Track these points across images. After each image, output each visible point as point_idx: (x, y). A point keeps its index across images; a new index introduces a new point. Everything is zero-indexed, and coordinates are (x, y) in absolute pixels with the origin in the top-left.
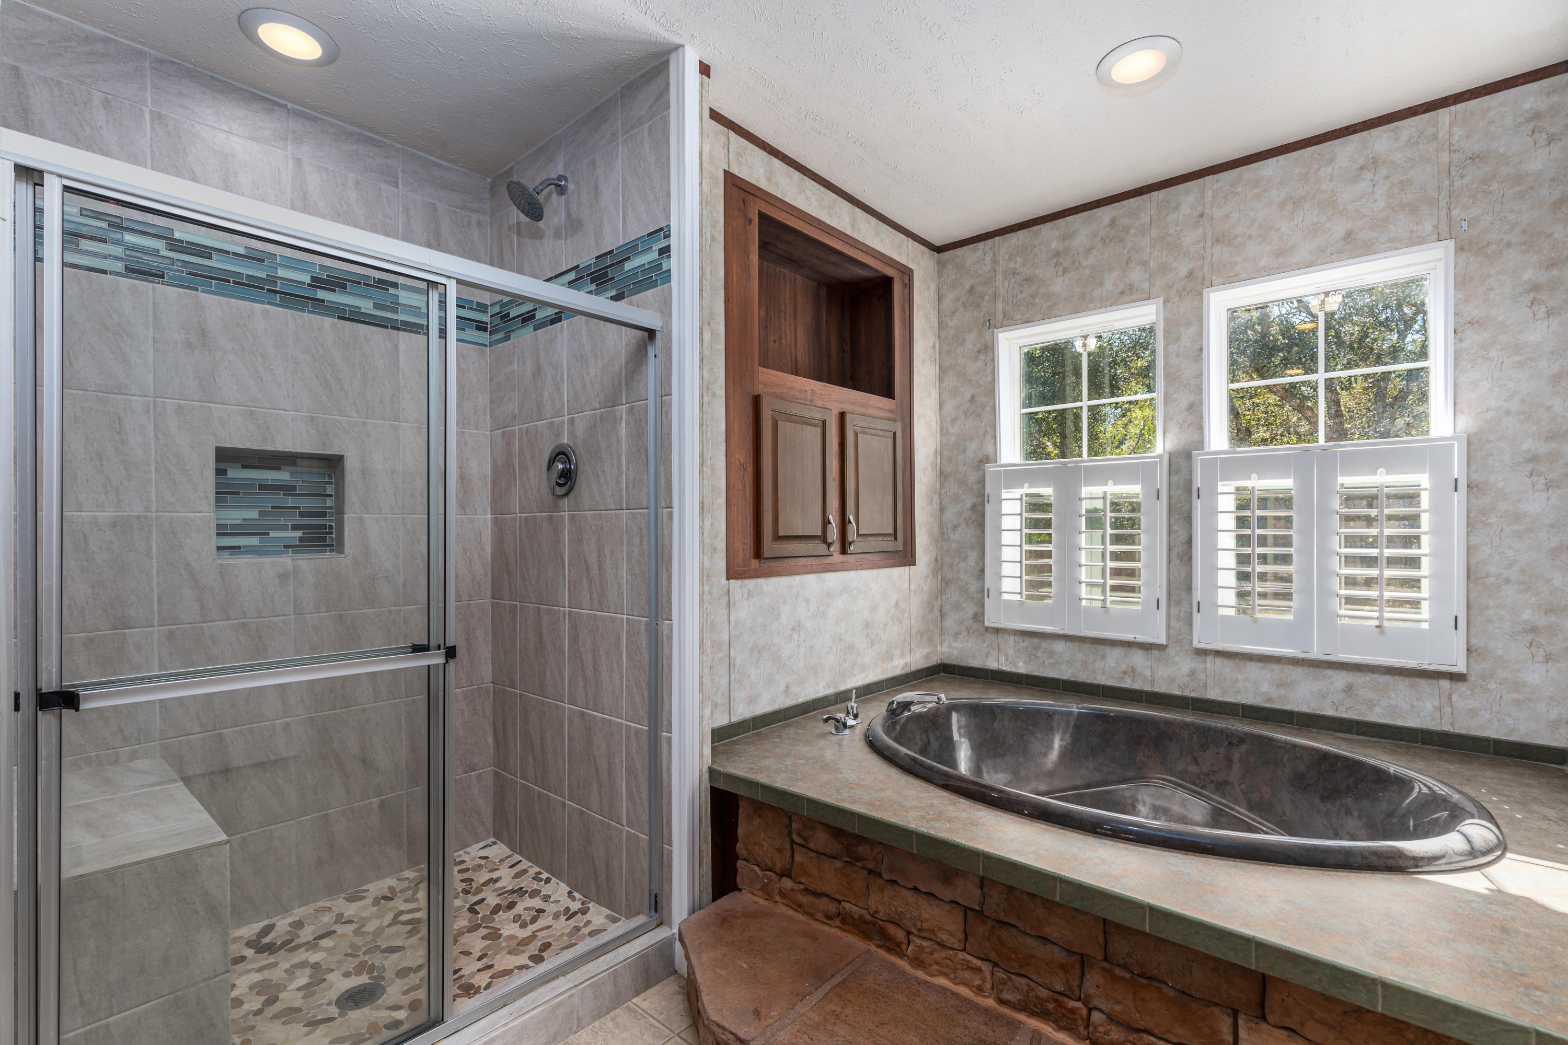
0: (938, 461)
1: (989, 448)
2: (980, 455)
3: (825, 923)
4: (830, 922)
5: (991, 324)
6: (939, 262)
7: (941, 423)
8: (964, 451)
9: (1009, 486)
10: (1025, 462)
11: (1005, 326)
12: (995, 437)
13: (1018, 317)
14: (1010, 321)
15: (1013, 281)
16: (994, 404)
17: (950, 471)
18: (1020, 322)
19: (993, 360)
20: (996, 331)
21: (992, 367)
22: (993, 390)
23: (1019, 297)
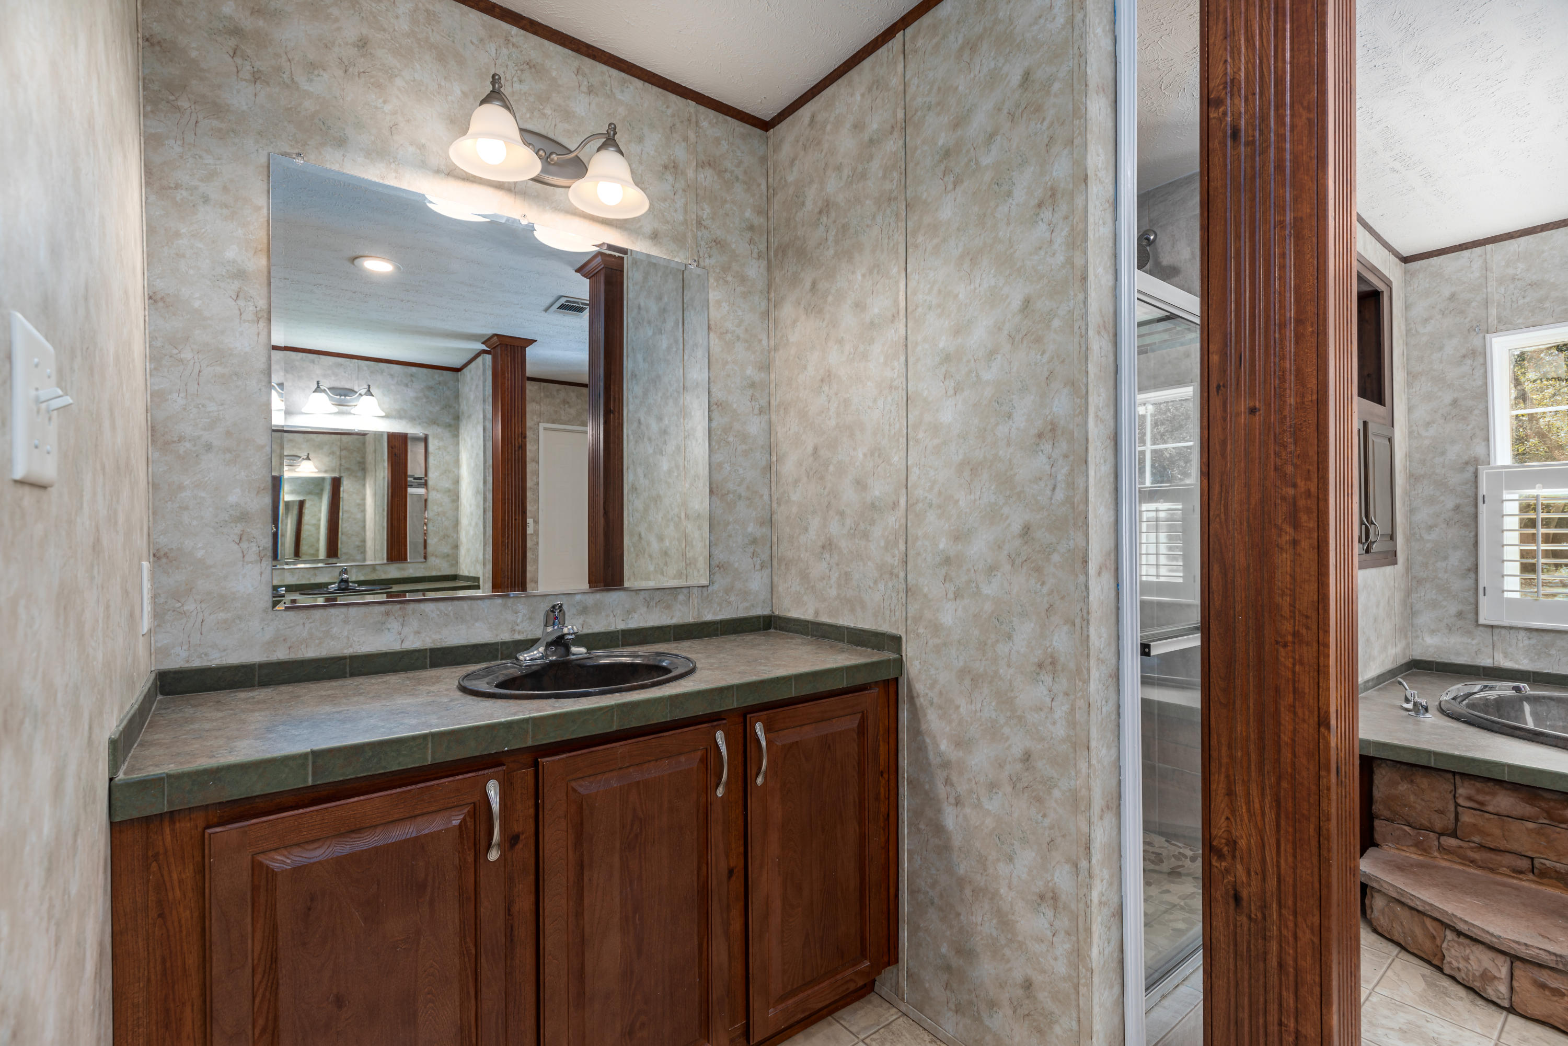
0: (1408, 463)
1: (1479, 450)
2: (1466, 458)
3: (1513, 877)
4: (1521, 876)
5: (1484, 329)
6: (1406, 272)
7: (1410, 426)
8: (1443, 453)
9: (1511, 487)
10: (1516, 464)
11: (1501, 330)
12: (1488, 440)
13: (1520, 321)
14: (1506, 325)
15: (1512, 286)
16: (1487, 408)
17: (1422, 473)
18: (1523, 326)
19: (1485, 364)
20: (1488, 336)
21: (1482, 371)
22: (1485, 394)
23: (1521, 302)
